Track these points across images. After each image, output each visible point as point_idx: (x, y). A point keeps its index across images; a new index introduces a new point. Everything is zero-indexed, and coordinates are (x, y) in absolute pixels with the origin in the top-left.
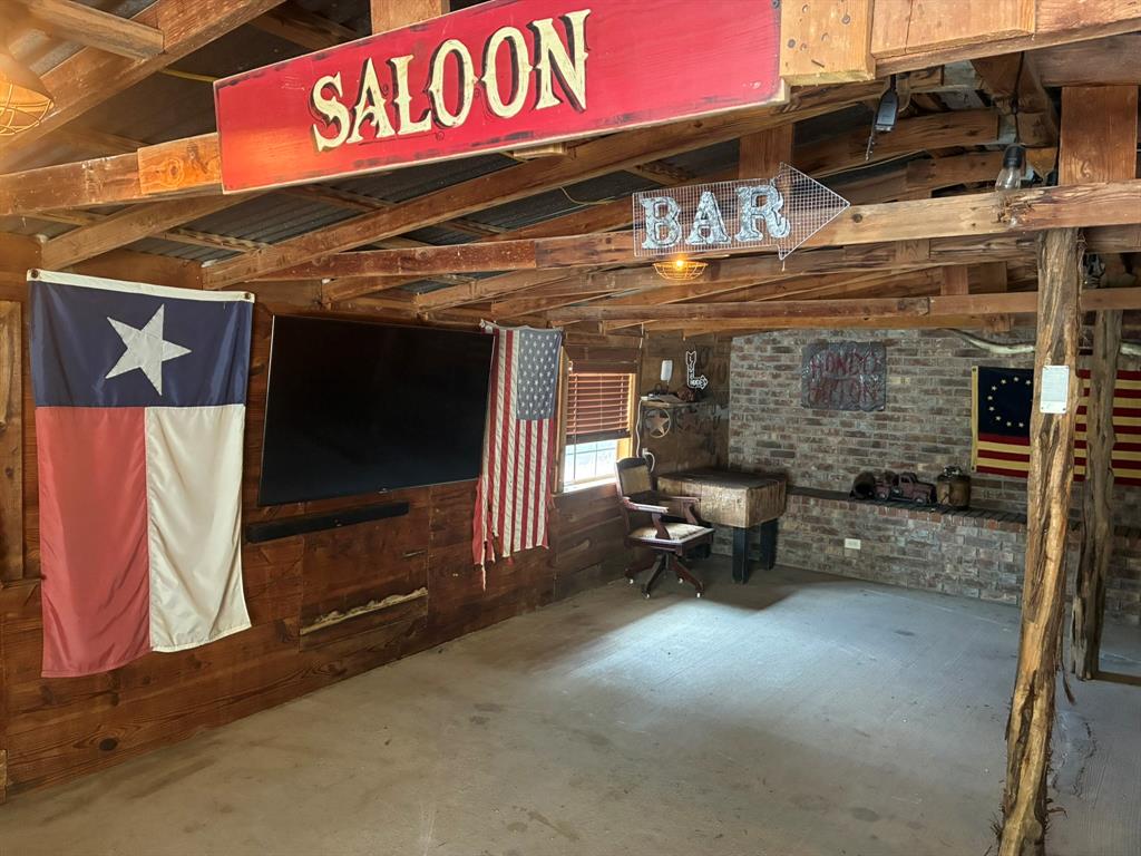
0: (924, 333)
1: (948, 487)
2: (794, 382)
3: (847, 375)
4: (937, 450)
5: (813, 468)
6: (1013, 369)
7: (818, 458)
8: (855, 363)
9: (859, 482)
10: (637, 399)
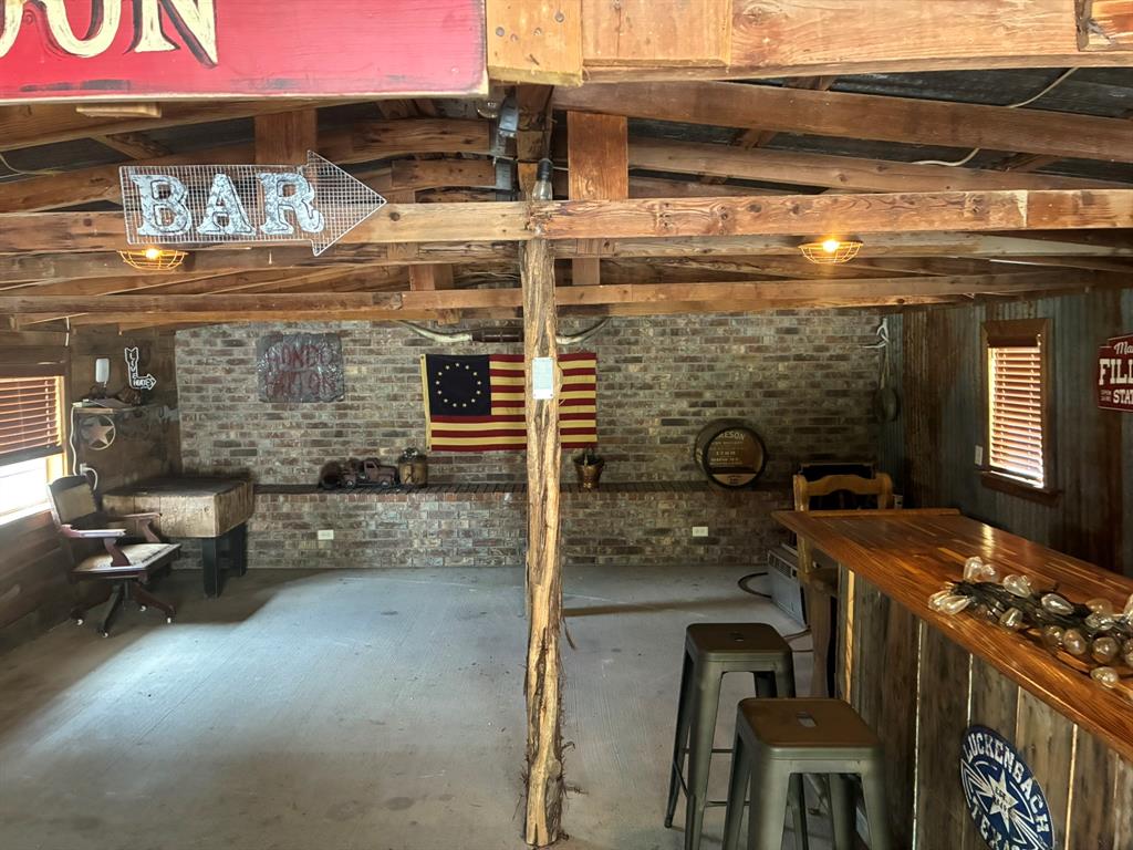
0: (375, 324)
1: (409, 467)
2: (250, 376)
3: (305, 367)
4: (396, 434)
5: (277, 464)
6: (454, 356)
7: (281, 453)
8: (312, 355)
9: (325, 473)
10: (68, 407)
